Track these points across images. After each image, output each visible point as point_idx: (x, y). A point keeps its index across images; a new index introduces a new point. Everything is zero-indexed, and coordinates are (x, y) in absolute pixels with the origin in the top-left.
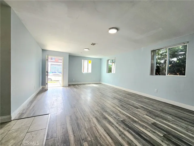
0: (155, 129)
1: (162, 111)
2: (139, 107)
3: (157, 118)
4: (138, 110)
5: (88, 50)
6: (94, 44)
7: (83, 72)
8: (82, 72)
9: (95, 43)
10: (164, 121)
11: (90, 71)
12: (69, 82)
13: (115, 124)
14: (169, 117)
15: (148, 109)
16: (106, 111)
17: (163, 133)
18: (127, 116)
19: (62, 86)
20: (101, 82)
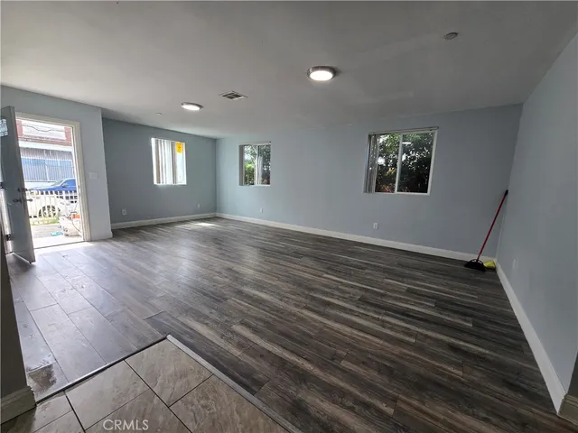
0: (419, 299)
1: (400, 265)
2: (364, 266)
3: (405, 280)
4: (367, 271)
5: (197, 108)
6: (233, 96)
7: (159, 181)
8: (155, 183)
9: (239, 93)
10: (418, 282)
11: (182, 179)
12: (112, 221)
13: (355, 309)
14: (419, 274)
15: (379, 267)
16: (312, 289)
17: (432, 302)
18: (361, 289)
19: (88, 238)
20: (218, 215)
